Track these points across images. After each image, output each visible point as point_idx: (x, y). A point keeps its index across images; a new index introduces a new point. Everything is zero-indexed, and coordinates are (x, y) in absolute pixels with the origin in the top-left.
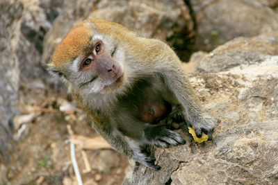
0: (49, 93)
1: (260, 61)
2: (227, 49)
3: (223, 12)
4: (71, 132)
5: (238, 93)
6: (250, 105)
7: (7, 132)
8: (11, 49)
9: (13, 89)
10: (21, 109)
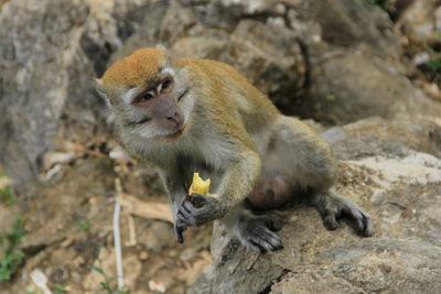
0: (99, 132)
1: (402, 156)
2: (360, 130)
3: (348, 72)
4: (119, 188)
5: (372, 193)
6: (385, 213)
7: (31, 168)
8: (62, 62)
9: (53, 115)
10: (57, 143)
